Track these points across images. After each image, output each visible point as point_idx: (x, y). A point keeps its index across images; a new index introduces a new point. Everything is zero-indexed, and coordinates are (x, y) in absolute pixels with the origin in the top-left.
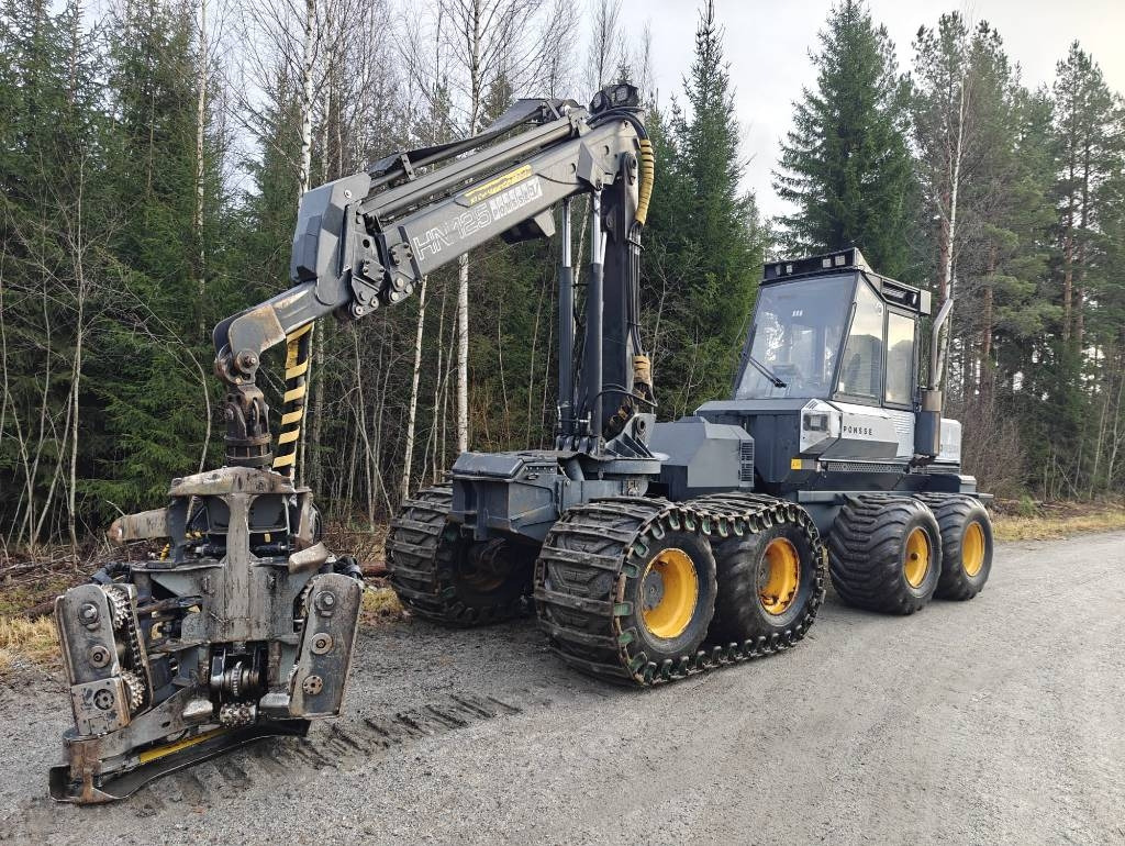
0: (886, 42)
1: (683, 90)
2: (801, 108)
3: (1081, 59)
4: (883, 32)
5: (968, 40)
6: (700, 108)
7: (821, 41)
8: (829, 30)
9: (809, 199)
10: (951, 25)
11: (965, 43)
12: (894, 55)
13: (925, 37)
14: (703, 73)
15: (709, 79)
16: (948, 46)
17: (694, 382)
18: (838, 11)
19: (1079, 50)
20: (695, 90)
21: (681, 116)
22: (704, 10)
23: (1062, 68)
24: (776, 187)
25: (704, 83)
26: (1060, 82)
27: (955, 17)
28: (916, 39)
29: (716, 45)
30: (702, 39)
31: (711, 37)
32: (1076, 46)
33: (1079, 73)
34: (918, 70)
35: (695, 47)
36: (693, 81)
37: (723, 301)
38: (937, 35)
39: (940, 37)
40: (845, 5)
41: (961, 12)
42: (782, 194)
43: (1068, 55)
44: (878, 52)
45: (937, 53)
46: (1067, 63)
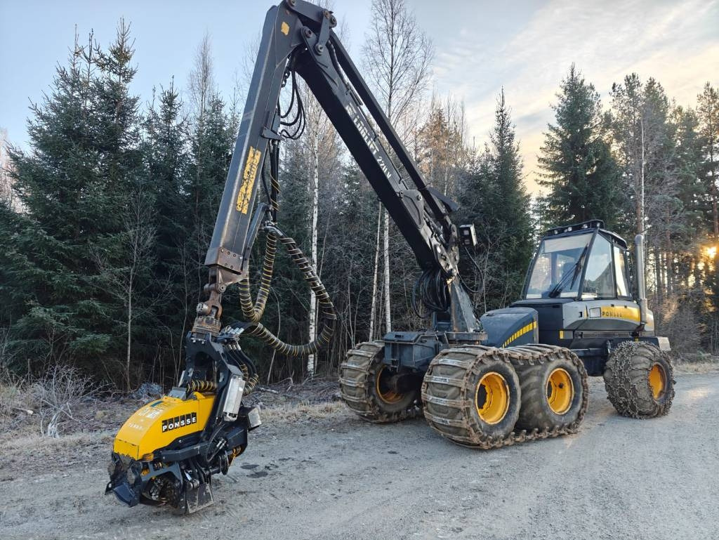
0: (594, 93)
1: (491, 140)
2: (547, 135)
3: (712, 93)
4: (592, 88)
5: (643, 89)
6: (500, 150)
7: (558, 98)
8: (561, 91)
9: (556, 184)
10: (631, 82)
11: (640, 91)
12: (600, 101)
13: (616, 89)
14: (501, 131)
15: (504, 133)
16: (631, 94)
17: (507, 293)
18: (566, 81)
19: (710, 87)
20: (497, 140)
21: (490, 153)
22: (500, 100)
23: (700, 98)
24: (536, 180)
25: (501, 137)
26: (700, 106)
27: (634, 76)
28: (611, 91)
29: (507, 117)
30: (499, 114)
31: (504, 112)
32: (708, 85)
33: (711, 100)
34: (615, 107)
35: (495, 118)
36: (496, 135)
37: (520, 251)
38: (624, 87)
39: (625, 88)
40: (570, 77)
41: (637, 73)
42: (540, 183)
43: (704, 90)
44: (590, 98)
45: (626, 97)
46: (703, 95)
